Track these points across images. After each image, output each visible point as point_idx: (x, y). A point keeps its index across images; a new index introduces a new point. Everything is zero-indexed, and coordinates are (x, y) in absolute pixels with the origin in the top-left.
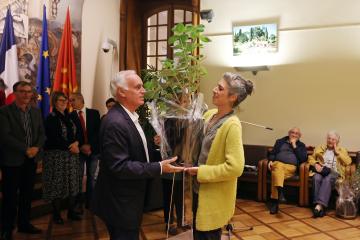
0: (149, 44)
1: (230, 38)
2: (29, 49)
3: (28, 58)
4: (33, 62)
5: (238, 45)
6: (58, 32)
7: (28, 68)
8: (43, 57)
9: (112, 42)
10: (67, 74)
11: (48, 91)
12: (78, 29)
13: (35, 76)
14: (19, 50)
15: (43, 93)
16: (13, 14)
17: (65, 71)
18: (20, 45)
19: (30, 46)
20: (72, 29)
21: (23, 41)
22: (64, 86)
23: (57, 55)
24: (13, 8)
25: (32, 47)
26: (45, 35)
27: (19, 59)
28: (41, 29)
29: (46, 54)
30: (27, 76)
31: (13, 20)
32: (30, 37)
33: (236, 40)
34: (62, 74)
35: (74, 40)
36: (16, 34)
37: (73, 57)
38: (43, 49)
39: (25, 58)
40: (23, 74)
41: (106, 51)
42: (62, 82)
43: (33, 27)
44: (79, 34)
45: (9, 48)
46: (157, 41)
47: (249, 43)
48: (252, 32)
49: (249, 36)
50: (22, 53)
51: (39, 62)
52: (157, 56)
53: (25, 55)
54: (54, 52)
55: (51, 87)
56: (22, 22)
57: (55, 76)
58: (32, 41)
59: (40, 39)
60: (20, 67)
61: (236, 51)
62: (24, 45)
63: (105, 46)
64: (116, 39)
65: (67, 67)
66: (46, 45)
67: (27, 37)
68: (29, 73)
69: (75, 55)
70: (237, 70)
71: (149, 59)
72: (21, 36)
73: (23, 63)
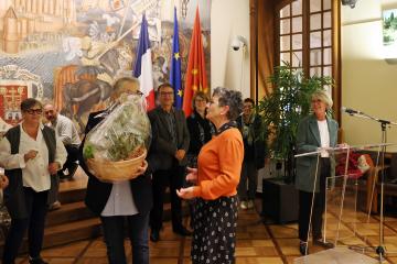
0: (281, 38)
1: (380, 24)
2: (161, 52)
3: (161, 61)
4: (166, 65)
5: (390, 32)
6: (188, 33)
7: (161, 71)
8: (174, 59)
9: (242, 39)
10: (198, 74)
11: (180, 93)
12: (207, 28)
13: (168, 78)
14: (152, 53)
16: (147, 18)
17: (195, 72)
18: (153, 48)
19: (163, 49)
20: (202, 29)
21: (156, 44)
22: (195, 88)
23: (188, 56)
24: (148, 13)
25: (164, 50)
26: (176, 37)
27: (153, 63)
28: (172, 31)
29: (177, 56)
30: (160, 79)
31: (148, 25)
32: (162, 40)
33: (387, 27)
34: (193, 76)
35: (204, 39)
36: (151, 38)
37: (203, 57)
38: (175, 51)
40: (157, 78)
41: (236, 49)
42: (192, 84)
43: (165, 30)
44: (208, 33)
45: (145, 52)
46: (291, 34)
50: (156, 56)
51: (171, 65)
52: (291, 51)
53: (159, 58)
54: (185, 54)
55: (182, 88)
56: (155, 26)
57: (186, 78)
58: (164, 43)
59: (172, 41)
60: (154, 70)
61: (386, 40)
62: (157, 48)
63: (235, 44)
64: (247, 35)
65: (198, 68)
66: (177, 47)
67: (159, 40)
68: (162, 76)
69: (205, 55)
70: (389, 62)
71: (282, 55)
72: (154, 39)
73: (156, 66)
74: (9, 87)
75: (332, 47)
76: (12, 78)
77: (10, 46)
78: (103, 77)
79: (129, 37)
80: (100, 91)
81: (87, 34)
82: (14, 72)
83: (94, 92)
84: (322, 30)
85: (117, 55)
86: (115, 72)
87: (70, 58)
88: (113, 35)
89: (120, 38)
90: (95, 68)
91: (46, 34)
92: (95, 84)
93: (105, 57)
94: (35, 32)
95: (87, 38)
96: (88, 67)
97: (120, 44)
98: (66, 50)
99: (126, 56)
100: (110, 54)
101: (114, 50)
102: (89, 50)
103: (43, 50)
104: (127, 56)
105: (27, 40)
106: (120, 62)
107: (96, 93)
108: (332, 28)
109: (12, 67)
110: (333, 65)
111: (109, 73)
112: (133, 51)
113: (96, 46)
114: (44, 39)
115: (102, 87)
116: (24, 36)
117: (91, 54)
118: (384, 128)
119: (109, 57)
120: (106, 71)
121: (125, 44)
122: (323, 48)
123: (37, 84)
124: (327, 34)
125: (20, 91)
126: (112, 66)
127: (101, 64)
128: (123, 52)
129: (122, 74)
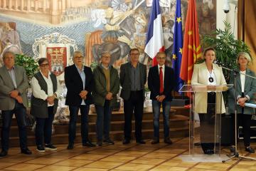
2: (171, 16)
4: (174, 27)
10: (192, 35)
11: (181, 51)
15: (176, 52)
17: (190, 33)
18: (164, 14)
19: (172, 13)
21: (167, 9)
22: (190, 47)
27: (163, 26)
29: (179, 20)
30: (170, 39)
32: (172, 6)
36: (161, 5)
38: (177, 16)
39: (168, 24)
40: (167, 38)
45: (156, 17)
50: (166, 20)
53: (168, 21)
55: (182, 48)
58: (173, 8)
60: (165, 31)
62: (167, 13)
66: (179, 12)
67: (169, 6)
68: (172, 36)
72: (165, 6)
73: (167, 28)
74: (54, 49)
76: (56, 42)
77: (55, 19)
78: (123, 39)
79: (144, 5)
80: (120, 50)
81: (110, 6)
82: (57, 38)
83: (116, 50)
85: (134, 21)
86: (132, 34)
87: (97, 26)
88: (131, 5)
89: (136, 7)
90: (116, 32)
91: (79, 8)
92: (116, 45)
93: (124, 23)
94: (71, 8)
95: (110, 9)
96: (110, 32)
97: (136, 12)
98: (94, 20)
100: (128, 20)
101: (131, 17)
102: (111, 18)
103: (78, 20)
104: (142, 21)
105: (66, 14)
106: (136, 25)
107: (118, 52)
109: (56, 34)
111: (127, 35)
112: (147, 16)
113: (117, 15)
114: (77, 13)
115: (121, 46)
116: (64, 11)
117: (113, 22)
119: (127, 23)
120: (125, 34)
121: (140, 11)
123: (73, 46)
125: (62, 51)
126: (130, 30)
127: (121, 29)
128: (138, 18)
129: (138, 36)
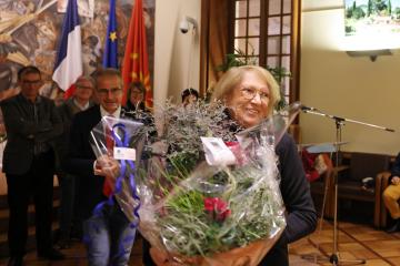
0: (237, 21)
1: (341, 13)
2: (94, 30)
3: (93, 41)
4: (99, 46)
5: (352, 22)
6: (128, 10)
7: (93, 53)
8: (110, 40)
9: (192, 21)
10: (138, 59)
12: (151, 6)
13: (102, 62)
14: (83, 31)
17: (135, 56)
18: (84, 25)
19: (95, 27)
20: (144, 6)
21: (88, 21)
22: (134, 75)
23: (126, 37)
25: (98, 28)
26: (112, 13)
27: (83, 43)
28: (108, 6)
29: (113, 36)
30: (91, 63)
32: (95, 16)
33: (349, 15)
34: (131, 61)
35: (147, 19)
36: (81, 13)
37: (145, 39)
38: (111, 30)
39: (90, 41)
40: (88, 61)
41: (184, 31)
42: (131, 71)
43: (99, 4)
44: (152, 12)
45: (73, 29)
46: (248, 18)
47: (366, 19)
48: (370, 5)
49: (365, 10)
50: (87, 35)
51: (105, 47)
52: (247, 37)
53: (90, 38)
54: (123, 34)
57: (124, 62)
58: (98, 20)
59: (107, 18)
60: (84, 52)
61: (348, 30)
62: (88, 26)
63: (183, 25)
64: (197, 17)
65: (138, 52)
66: (113, 25)
67: (92, 16)
68: (94, 59)
69: (147, 36)
70: (351, 54)
71: (236, 41)
72: (85, 15)
73: (87, 47)
75: (291, 35)
78: (17, 57)
79: (53, 9)
83: (3, 75)
84: (282, 15)
85: (36, 31)
86: (32, 52)
88: (31, 6)
89: (40, 11)
90: (4, 45)
92: (4, 66)
93: (19, 33)
97: (41, 18)
99: (47, 33)
100: (26, 29)
101: (31, 24)
106: (39, 39)
107: (6, 77)
108: (292, 14)
110: (291, 55)
111: (24, 53)
112: (58, 27)
113: (7, 18)
115: (13, 69)
118: (338, 126)
119: (25, 33)
120: (20, 49)
121: (46, 18)
122: (281, 36)
124: (287, 19)
126: (29, 45)
127: (14, 41)
128: (44, 27)
129: (42, 54)
